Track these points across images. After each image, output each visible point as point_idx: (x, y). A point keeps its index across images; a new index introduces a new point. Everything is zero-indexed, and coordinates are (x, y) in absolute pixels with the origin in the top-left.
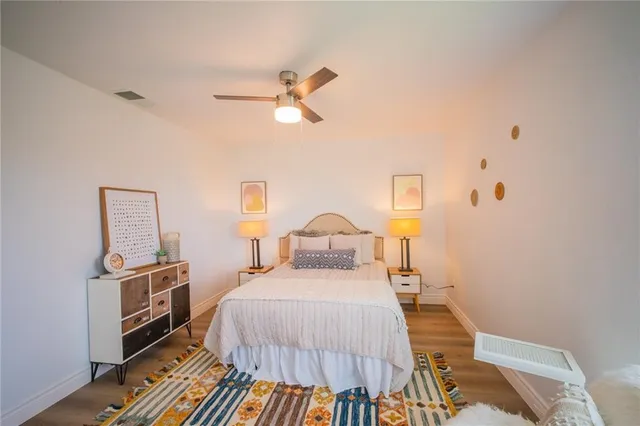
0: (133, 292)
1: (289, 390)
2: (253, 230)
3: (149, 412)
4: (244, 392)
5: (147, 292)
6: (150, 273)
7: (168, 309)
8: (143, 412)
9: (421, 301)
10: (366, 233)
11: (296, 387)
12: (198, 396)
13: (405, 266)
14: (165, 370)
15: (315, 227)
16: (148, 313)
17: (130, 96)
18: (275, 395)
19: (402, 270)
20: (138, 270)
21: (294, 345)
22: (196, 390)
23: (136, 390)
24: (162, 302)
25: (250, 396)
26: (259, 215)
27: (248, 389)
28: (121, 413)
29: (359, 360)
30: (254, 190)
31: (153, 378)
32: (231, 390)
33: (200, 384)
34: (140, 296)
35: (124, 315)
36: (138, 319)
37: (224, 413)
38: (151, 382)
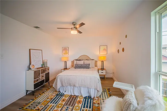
0: (37, 74)
1: (73, 96)
2: (65, 59)
3: (40, 101)
4: (62, 97)
5: (39, 74)
6: (40, 69)
7: (44, 78)
8: (39, 101)
9: (106, 77)
10: (93, 60)
11: (74, 96)
12: (51, 98)
13: (102, 68)
14: (43, 92)
15: (80, 58)
16: (40, 79)
17: (37, 27)
18: (69, 97)
19: (101, 69)
20: (38, 68)
21: (74, 86)
22: (51, 97)
23: (37, 96)
24: (43, 76)
25: (64, 98)
26: (67, 55)
27: (63, 96)
28: (34, 101)
29: (89, 89)
30: (65, 49)
31: (41, 94)
32: (59, 96)
33: (52, 95)
34: (38, 75)
35: (34, 79)
36: (37, 80)
37: (58, 101)
38: (40, 95)
